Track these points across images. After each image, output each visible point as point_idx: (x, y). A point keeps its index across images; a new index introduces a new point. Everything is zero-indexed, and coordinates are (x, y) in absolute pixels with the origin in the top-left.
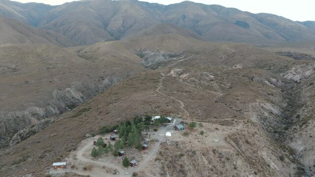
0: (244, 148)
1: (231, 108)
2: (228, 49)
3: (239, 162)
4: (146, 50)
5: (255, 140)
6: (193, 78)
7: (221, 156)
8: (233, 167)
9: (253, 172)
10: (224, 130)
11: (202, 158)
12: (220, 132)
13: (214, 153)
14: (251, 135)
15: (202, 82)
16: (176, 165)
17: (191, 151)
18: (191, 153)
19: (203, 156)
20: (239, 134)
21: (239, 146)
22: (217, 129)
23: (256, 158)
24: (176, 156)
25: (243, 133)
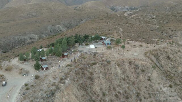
0: (163, 62)
1: (162, 34)
2: (172, 3)
3: (155, 75)
4: (116, 6)
5: (177, 57)
6: (139, 17)
7: (136, 67)
8: (147, 78)
9: (168, 85)
10: (147, 47)
11: (116, 68)
12: (143, 48)
13: (130, 64)
14: (173, 52)
15: (145, 19)
16: (86, 72)
17: (106, 61)
18: (105, 63)
19: (117, 66)
20: (161, 51)
21: (159, 60)
22: (141, 46)
23: (175, 73)
24: (88, 64)
25: (165, 50)
